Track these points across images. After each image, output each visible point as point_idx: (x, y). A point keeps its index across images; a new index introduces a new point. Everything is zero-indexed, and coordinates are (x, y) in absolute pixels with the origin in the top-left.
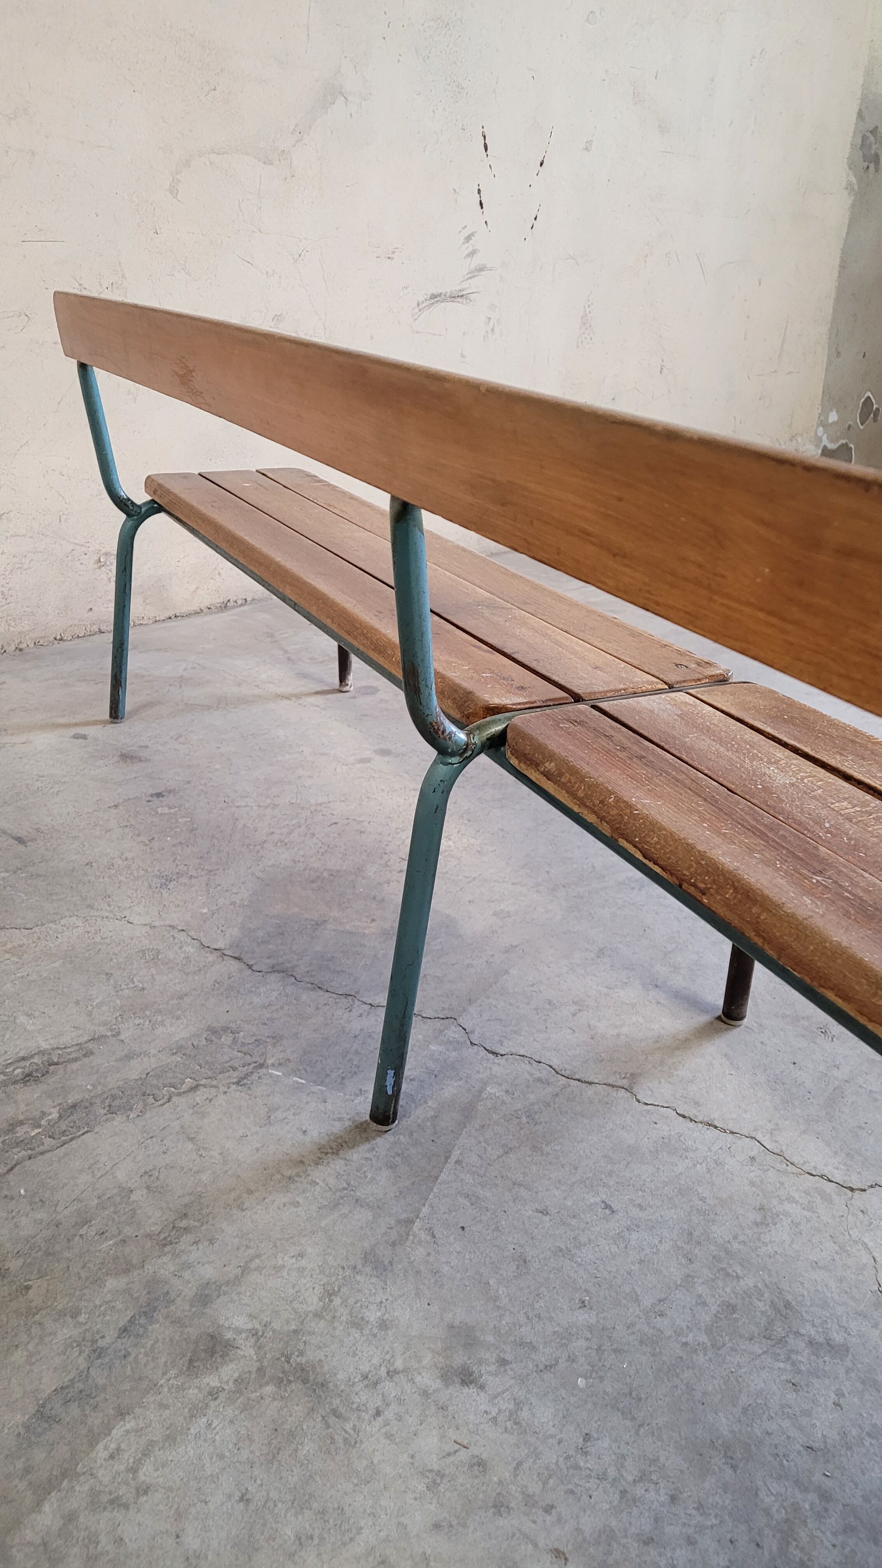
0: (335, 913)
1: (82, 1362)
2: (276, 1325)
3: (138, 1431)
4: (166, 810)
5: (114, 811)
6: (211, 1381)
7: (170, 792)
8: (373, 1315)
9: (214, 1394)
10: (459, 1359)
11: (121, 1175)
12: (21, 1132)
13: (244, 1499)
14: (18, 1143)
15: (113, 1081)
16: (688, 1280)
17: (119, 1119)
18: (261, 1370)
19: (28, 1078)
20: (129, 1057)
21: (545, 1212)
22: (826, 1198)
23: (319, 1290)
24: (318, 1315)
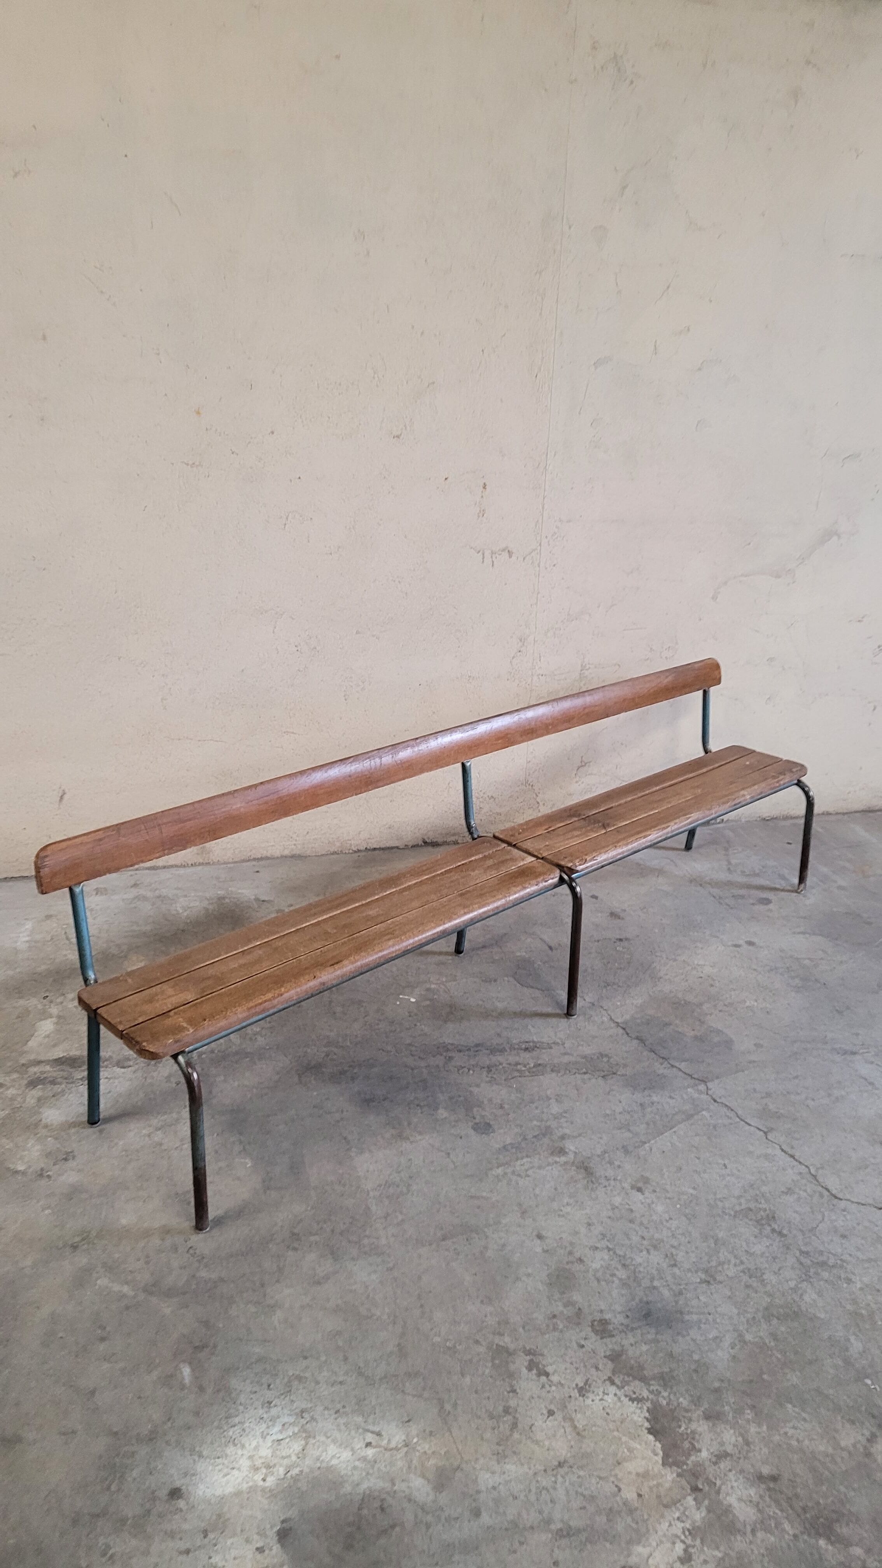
0: (677, 1022)
1: (520, 1139)
2: (584, 1153)
3: (531, 1162)
4: (621, 949)
5: (596, 943)
6: (557, 1159)
7: (627, 939)
8: (617, 1163)
9: (556, 1162)
10: (640, 1185)
11: (549, 1092)
12: (519, 1067)
13: (556, 1189)
14: (518, 1071)
15: (556, 1061)
16: (739, 1197)
17: (554, 1074)
18: (573, 1163)
19: (526, 1049)
20: (565, 1054)
21: (698, 1158)
22: (821, 1196)
23: (602, 1150)
24: (598, 1156)
